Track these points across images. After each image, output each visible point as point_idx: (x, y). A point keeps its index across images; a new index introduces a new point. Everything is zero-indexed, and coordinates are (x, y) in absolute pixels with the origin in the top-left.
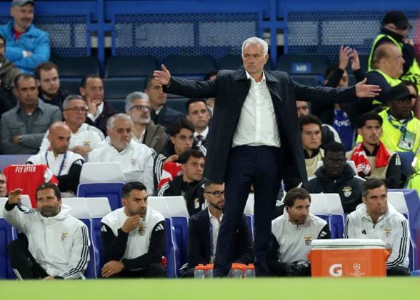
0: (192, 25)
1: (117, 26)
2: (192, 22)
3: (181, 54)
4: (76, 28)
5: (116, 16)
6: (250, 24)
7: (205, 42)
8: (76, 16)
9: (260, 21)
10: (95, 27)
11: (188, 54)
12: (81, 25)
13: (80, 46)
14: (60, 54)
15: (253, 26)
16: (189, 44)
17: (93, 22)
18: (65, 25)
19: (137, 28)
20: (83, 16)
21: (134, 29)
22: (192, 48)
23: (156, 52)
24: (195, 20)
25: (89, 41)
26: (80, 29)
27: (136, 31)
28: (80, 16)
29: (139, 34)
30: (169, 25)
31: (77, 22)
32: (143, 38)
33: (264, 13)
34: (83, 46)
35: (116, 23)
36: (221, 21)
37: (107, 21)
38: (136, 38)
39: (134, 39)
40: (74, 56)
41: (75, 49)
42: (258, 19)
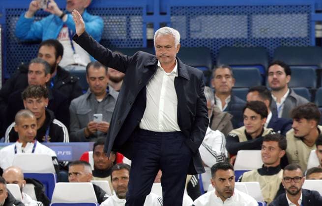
0: (246, 17)
1: (172, 18)
2: (246, 14)
3: (235, 45)
4: (132, 20)
5: (172, 8)
6: (302, 16)
7: (257, 33)
8: (133, 9)
9: (313, 13)
10: (150, 19)
11: (241, 45)
12: (137, 17)
13: (136, 38)
14: (117, 45)
15: (306, 18)
16: (243, 36)
17: (149, 14)
18: (121, 17)
19: (191, 20)
20: (140, 8)
21: (189, 21)
22: (246, 40)
23: (210, 44)
24: (248, 11)
25: (145, 33)
26: (136, 20)
27: (191, 23)
28: (136, 8)
29: (194, 26)
30: (223, 17)
31: (133, 14)
32: (197, 30)
33: (316, 5)
34: (139, 38)
35: (172, 15)
36: (274, 14)
37: (163, 13)
38: (191, 29)
39: (189, 31)
40: (130, 47)
41: (131, 40)
42: (311, 11)
